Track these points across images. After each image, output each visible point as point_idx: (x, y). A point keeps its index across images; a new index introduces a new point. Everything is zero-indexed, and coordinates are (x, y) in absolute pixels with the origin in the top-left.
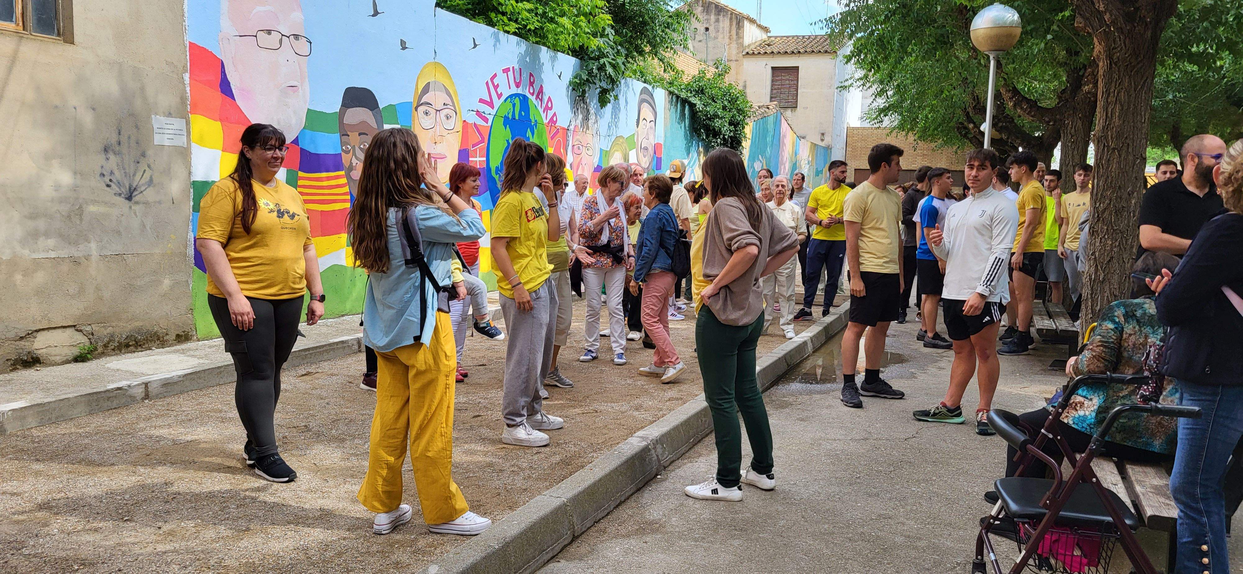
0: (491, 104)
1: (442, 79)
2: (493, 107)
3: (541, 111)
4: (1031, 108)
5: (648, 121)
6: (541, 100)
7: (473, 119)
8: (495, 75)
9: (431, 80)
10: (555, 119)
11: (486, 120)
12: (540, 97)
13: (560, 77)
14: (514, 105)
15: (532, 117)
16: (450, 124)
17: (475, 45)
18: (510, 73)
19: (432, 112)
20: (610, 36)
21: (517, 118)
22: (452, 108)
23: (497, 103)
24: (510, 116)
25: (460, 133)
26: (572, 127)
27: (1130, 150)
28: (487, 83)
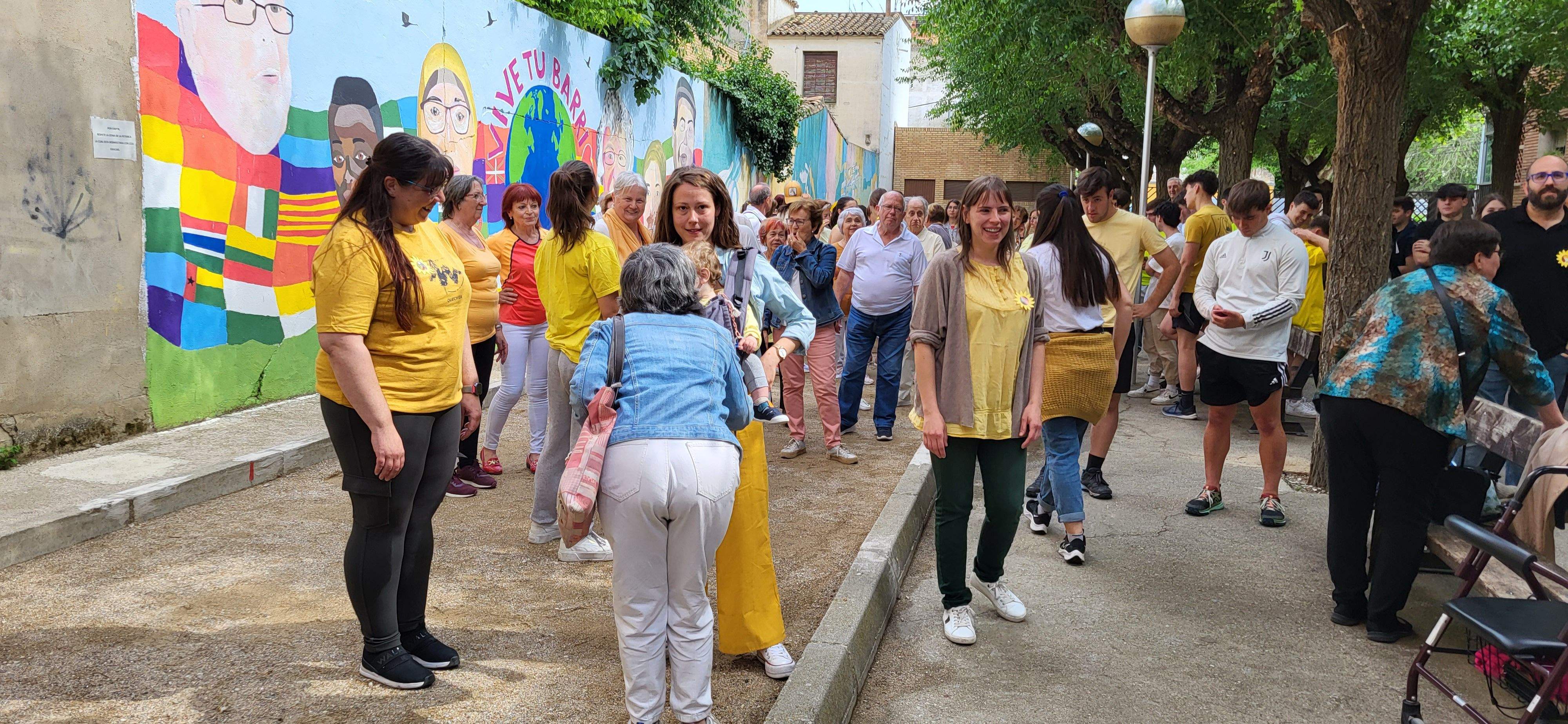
0: (509, 100)
1: (453, 66)
2: (512, 104)
3: (567, 108)
5: (687, 121)
6: (567, 94)
7: (490, 119)
8: (514, 62)
9: (440, 67)
10: (583, 119)
11: (504, 120)
12: (566, 89)
13: (588, 63)
14: (537, 101)
15: (557, 117)
16: (463, 126)
17: (491, 22)
18: (532, 59)
19: (441, 109)
20: (649, 11)
21: (540, 118)
22: (465, 105)
23: (518, 97)
24: (532, 116)
25: (475, 138)
26: (602, 130)
27: (1380, 172)
28: (505, 72)
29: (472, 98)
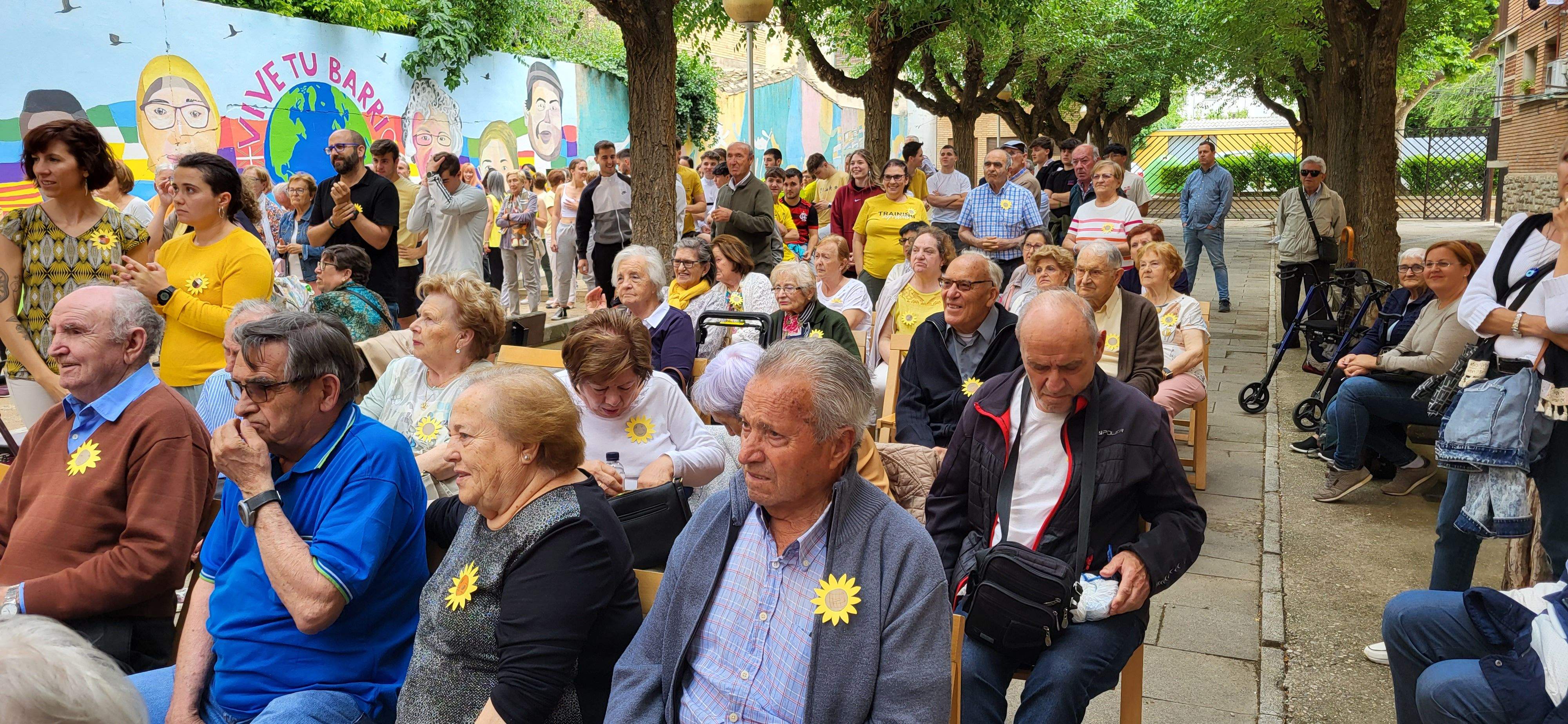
0: (267, 96)
1: (179, 72)
2: (270, 99)
3: (355, 100)
4: (835, 79)
5: (548, 101)
6: (353, 88)
7: (236, 114)
8: (271, 64)
9: (164, 75)
10: (379, 107)
11: (261, 115)
12: (351, 83)
13: (383, 59)
14: (306, 96)
15: (338, 107)
16: (201, 121)
17: (234, 33)
18: (297, 61)
19: (169, 110)
20: (445, 9)
21: (313, 108)
22: (202, 104)
23: (276, 94)
24: (301, 108)
25: (219, 131)
26: (411, 115)
27: (648, 137)
28: (258, 74)
29: (211, 98)
